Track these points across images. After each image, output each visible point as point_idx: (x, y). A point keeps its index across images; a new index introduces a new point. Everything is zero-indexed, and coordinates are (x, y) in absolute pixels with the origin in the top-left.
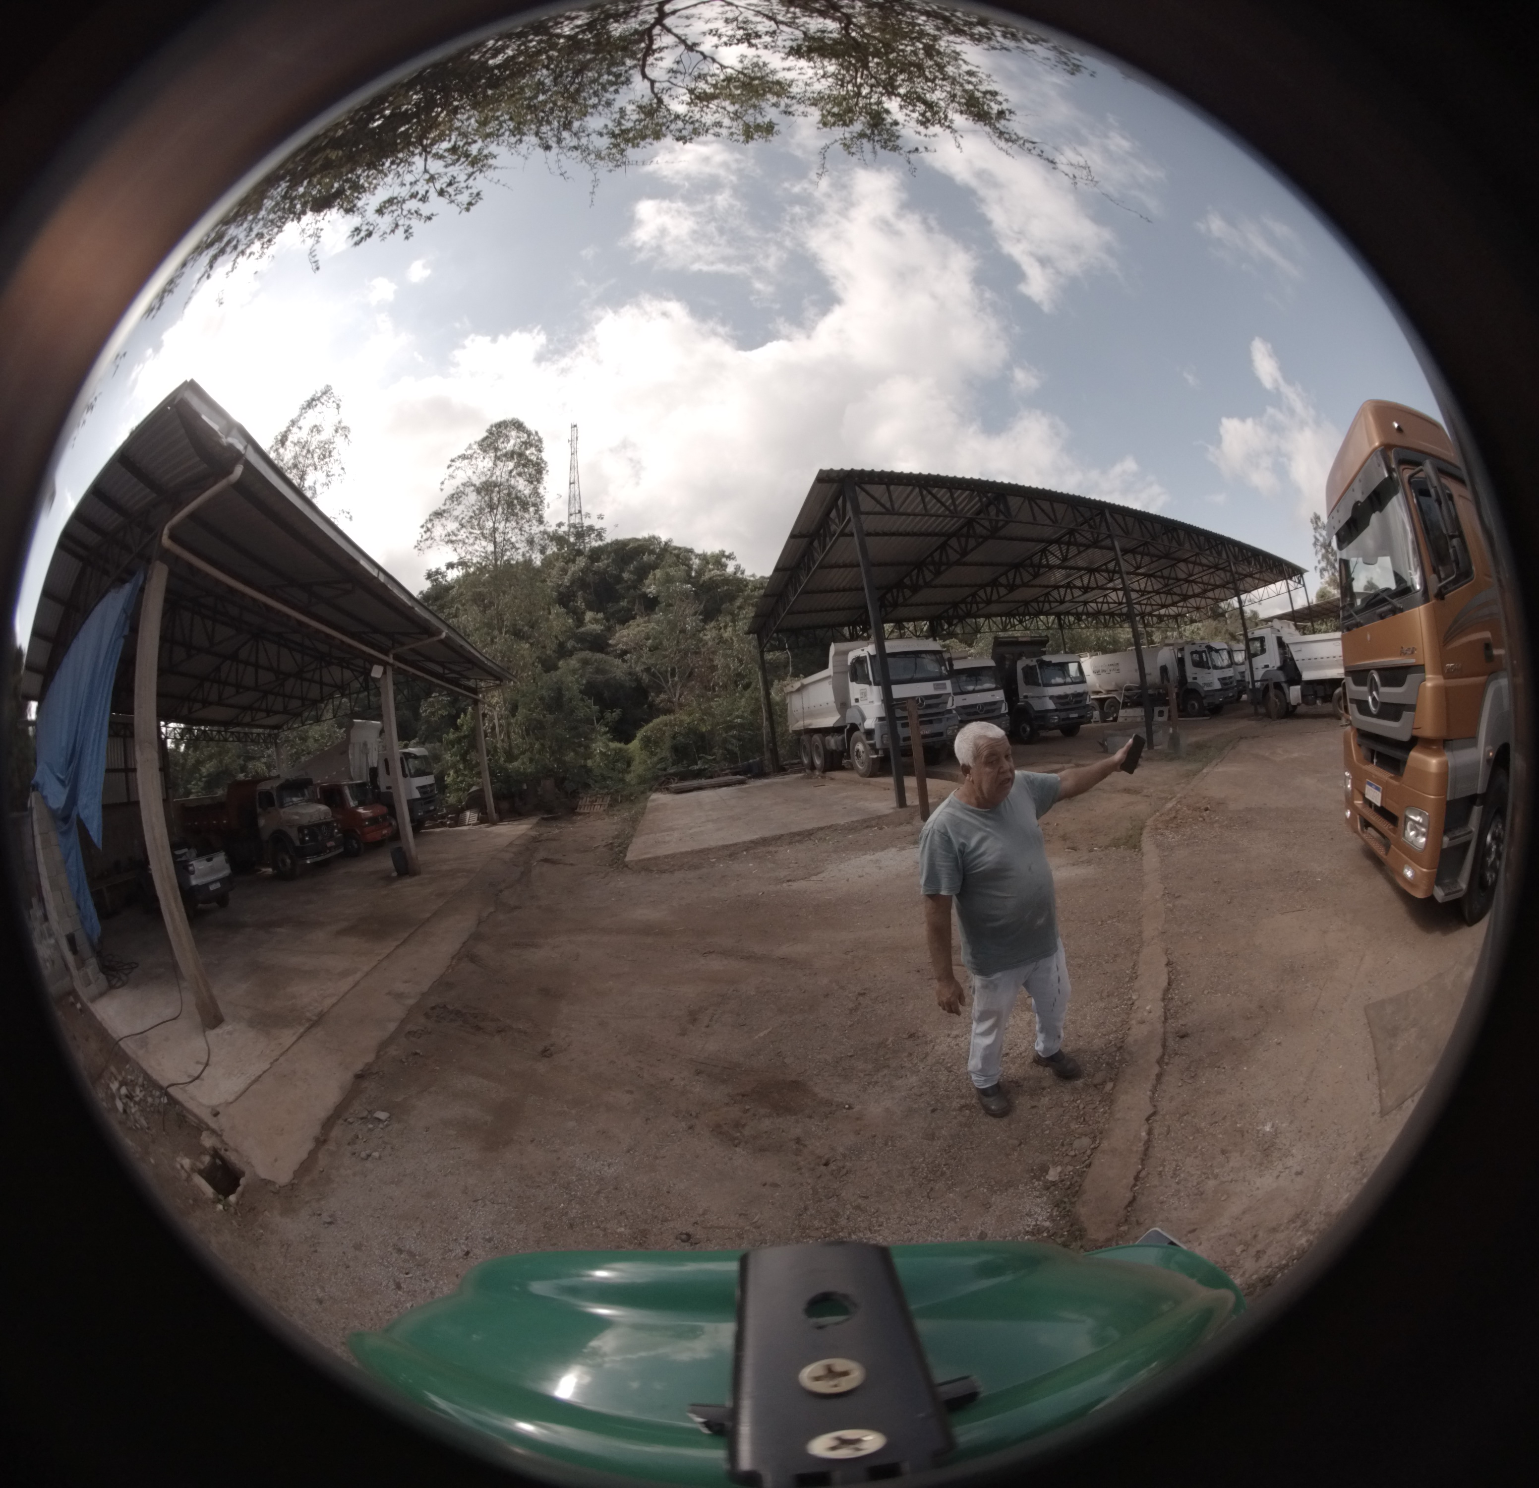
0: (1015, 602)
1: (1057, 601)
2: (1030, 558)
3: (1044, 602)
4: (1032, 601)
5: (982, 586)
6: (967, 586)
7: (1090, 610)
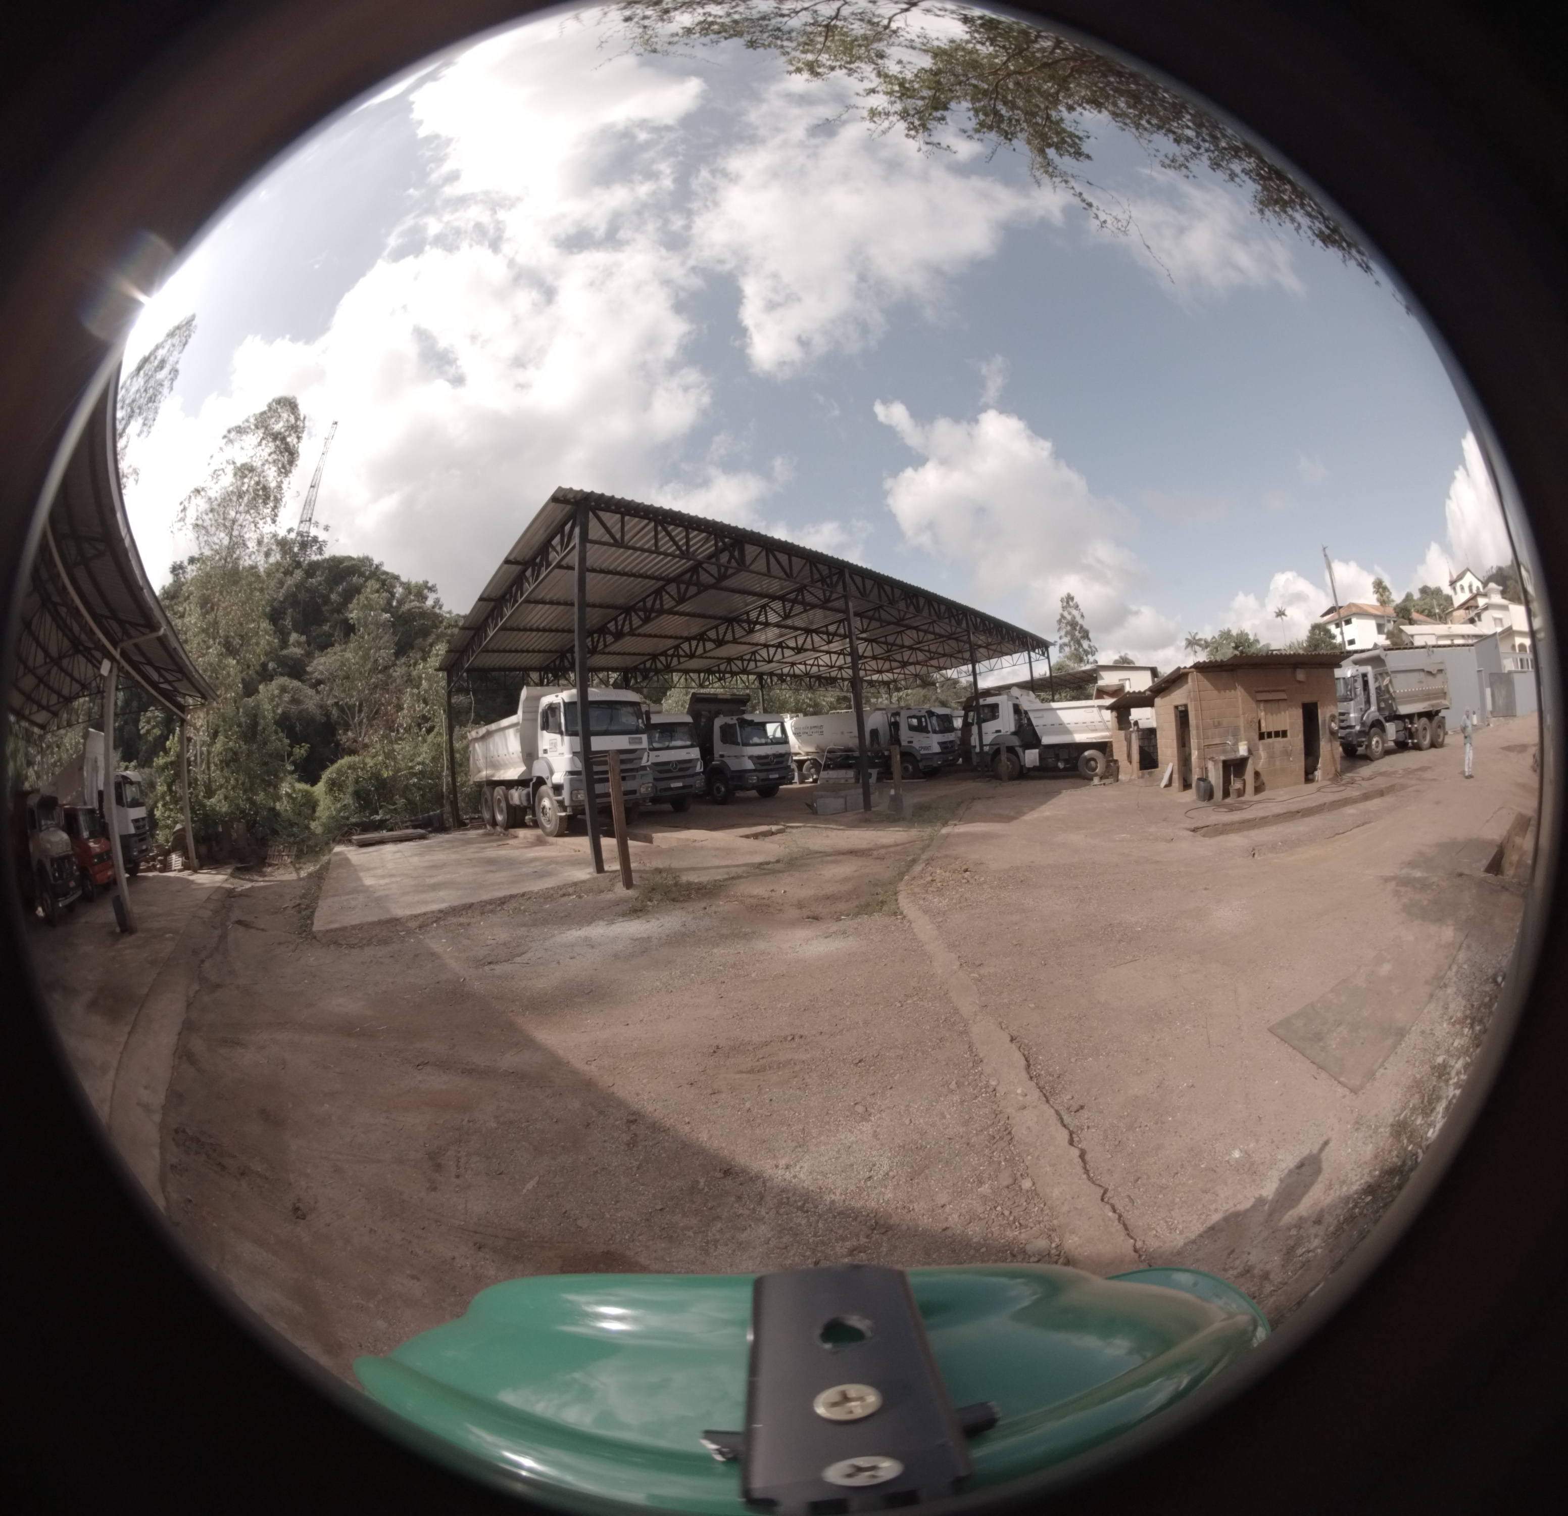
0: (718, 658)
1: (764, 661)
2: (747, 613)
3: (749, 660)
4: (737, 659)
5: (688, 639)
6: (671, 637)
7: (797, 672)
